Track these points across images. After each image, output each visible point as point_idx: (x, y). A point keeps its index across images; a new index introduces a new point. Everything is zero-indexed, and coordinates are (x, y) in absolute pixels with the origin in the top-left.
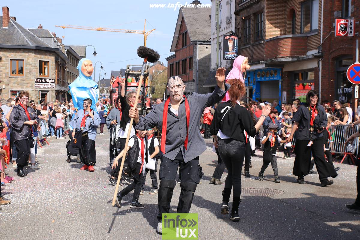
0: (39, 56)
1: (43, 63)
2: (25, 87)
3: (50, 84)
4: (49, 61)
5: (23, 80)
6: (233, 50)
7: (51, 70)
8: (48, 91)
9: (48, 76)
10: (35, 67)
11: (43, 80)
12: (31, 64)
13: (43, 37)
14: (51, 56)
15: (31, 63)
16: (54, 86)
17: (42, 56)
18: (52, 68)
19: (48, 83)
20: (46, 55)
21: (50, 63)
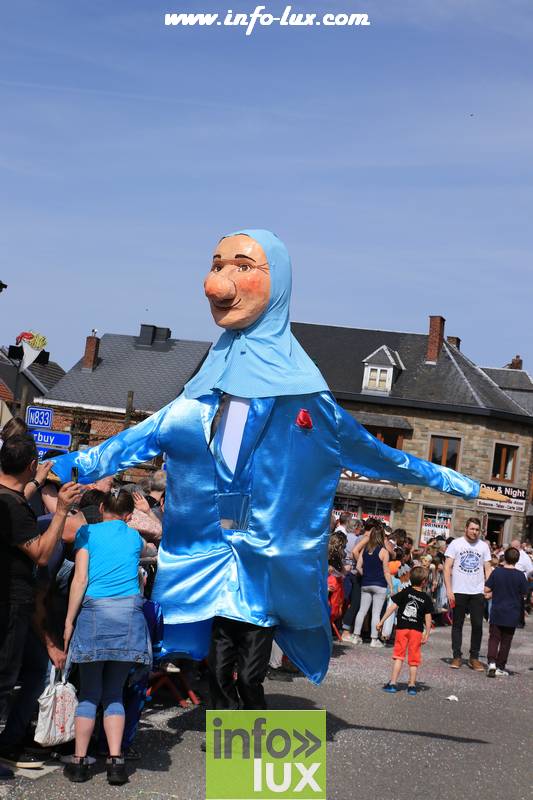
0: (495, 433)
1: (504, 451)
2: (455, 501)
3: (513, 501)
4: (517, 447)
7: (521, 468)
8: (508, 517)
9: (511, 481)
10: (483, 456)
11: (499, 489)
12: (476, 450)
14: (524, 435)
15: (475, 447)
16: (523, 506)
17: (503, 434)
18: (523, 463)
19: (511, 496)
20: (511, 431)
21: (520, 452)
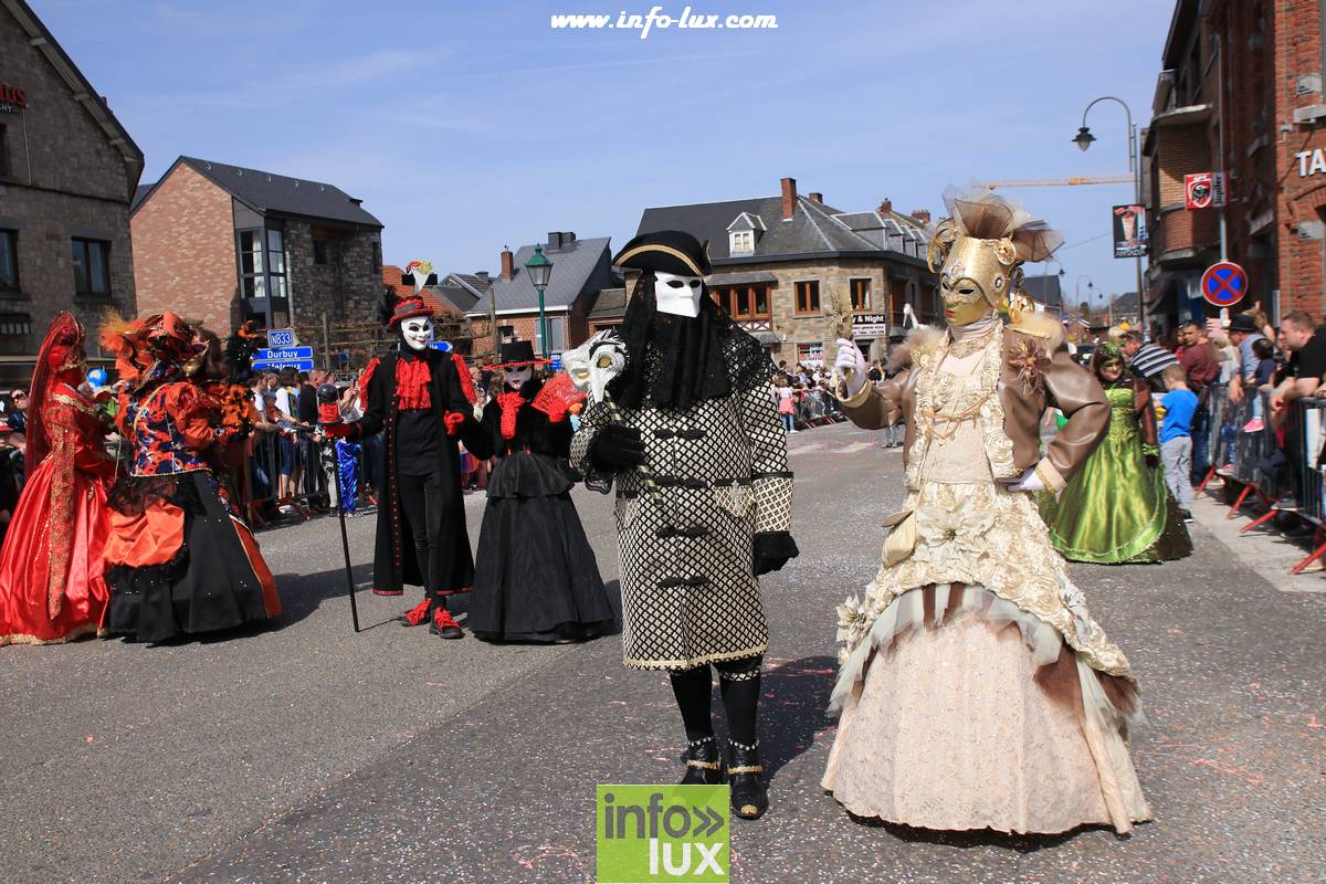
0: (848, 270)
1: (859, 284)
2: (823, 335)
3: (874, 326)
4: (870, 280)
5: (820, 322)
6: (1135, 235)
7: (876, 296)
8: (872, 340)
9: (870, 310)
11: (860, 318)
12: (833, 288)
13: (865, 230)
14: (875, 268)
15: (832, 286)
16: (884, 329)
17: (856, 271)
18: (877, 292)
19: (871, 323)
20: (863, 267)
21: (873, 284)
